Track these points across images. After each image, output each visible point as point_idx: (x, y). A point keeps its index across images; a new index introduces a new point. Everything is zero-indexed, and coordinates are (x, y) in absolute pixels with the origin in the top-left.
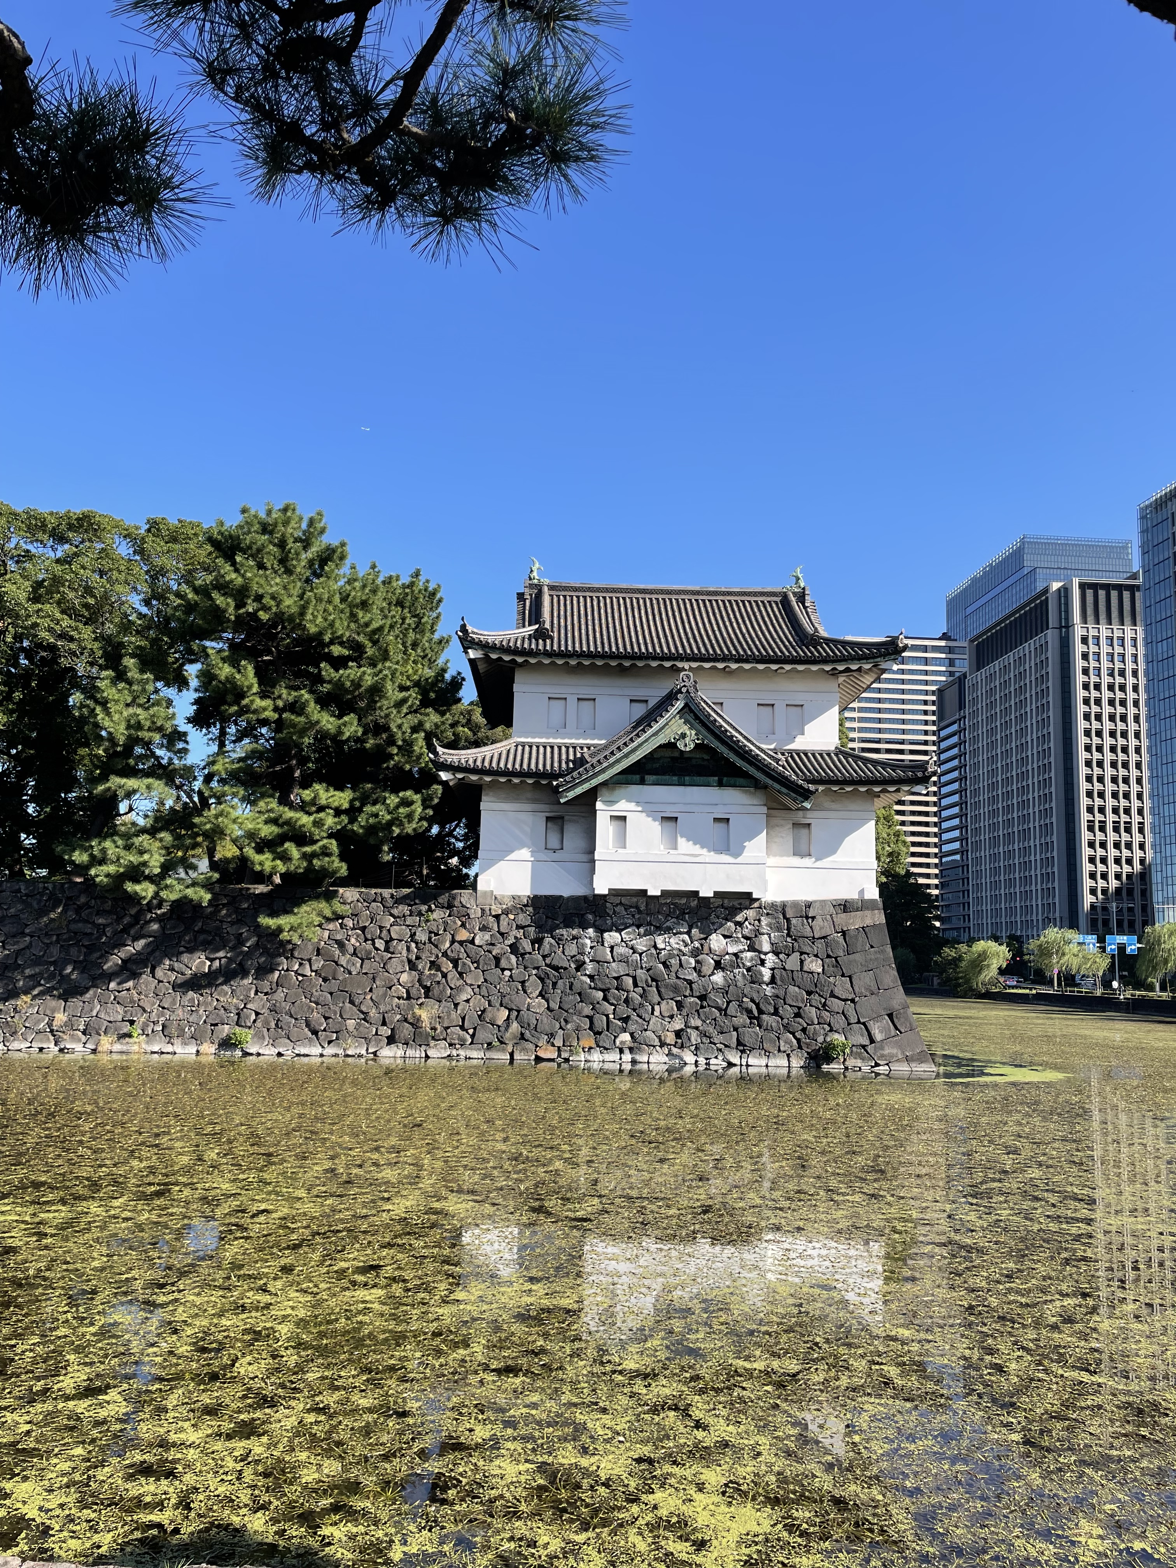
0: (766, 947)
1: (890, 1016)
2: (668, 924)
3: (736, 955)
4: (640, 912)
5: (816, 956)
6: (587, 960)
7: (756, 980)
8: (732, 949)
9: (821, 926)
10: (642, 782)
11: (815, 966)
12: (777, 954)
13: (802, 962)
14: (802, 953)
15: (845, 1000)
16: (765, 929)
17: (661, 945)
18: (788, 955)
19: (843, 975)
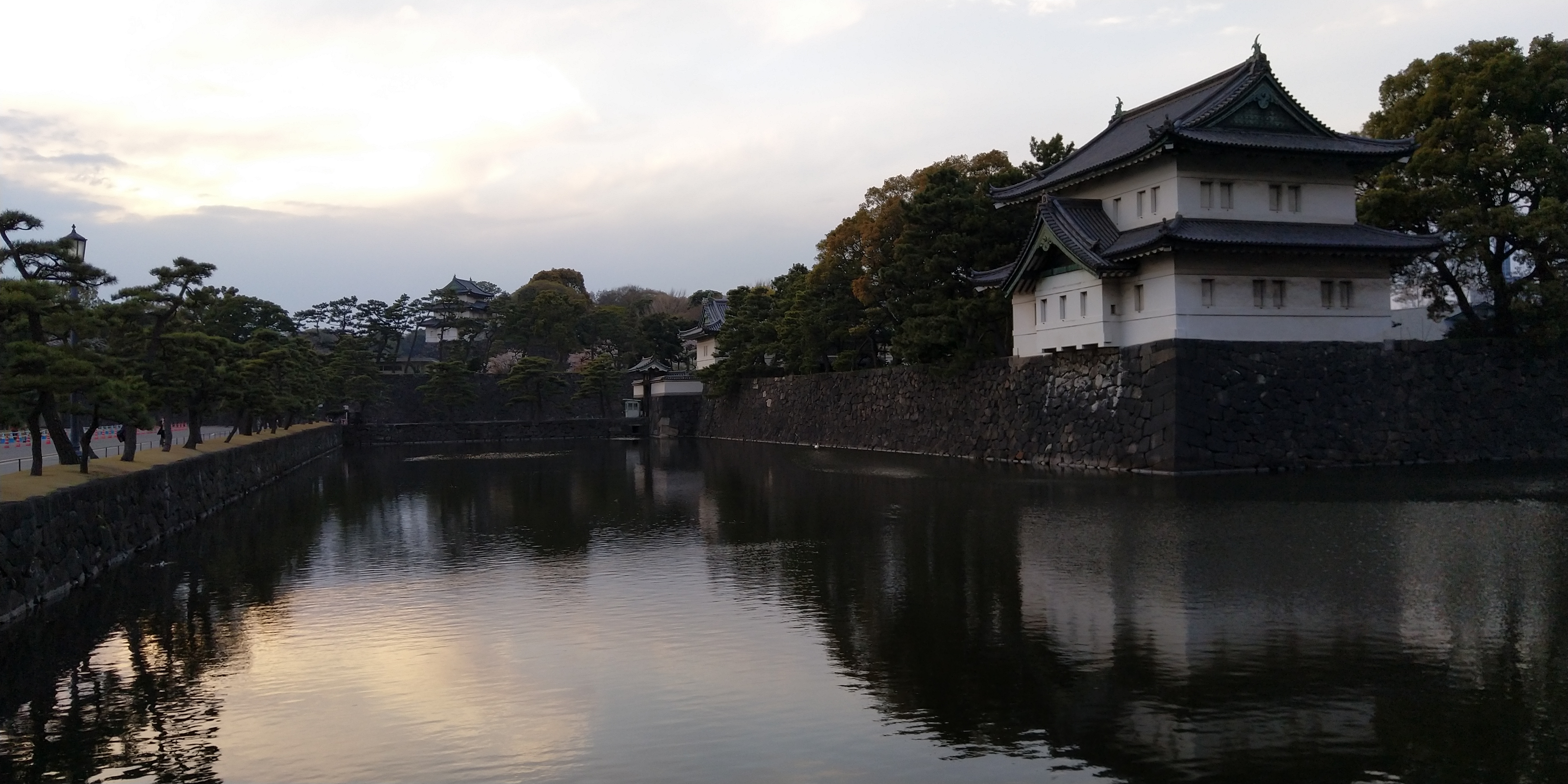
0: (1119, 382)
1: (1164, 429)
2: (1081, 370)
3: (1106, 388)
4: (1071, 362)
5: (1140, 386)
6: (1047, 397)
7: (1109, 406)
8: (1104, 386)
9: (1145, 365)
10: (1052, 275)
11: (1138, 394)
12: (1123, 386)
13: (1133, 391)
14: (1135, 385)
15: (1146, 419)
16: (1120, 368)
17: (1075, 385)
18: (1127, 387)
19: (1148, 400)
